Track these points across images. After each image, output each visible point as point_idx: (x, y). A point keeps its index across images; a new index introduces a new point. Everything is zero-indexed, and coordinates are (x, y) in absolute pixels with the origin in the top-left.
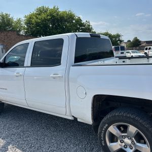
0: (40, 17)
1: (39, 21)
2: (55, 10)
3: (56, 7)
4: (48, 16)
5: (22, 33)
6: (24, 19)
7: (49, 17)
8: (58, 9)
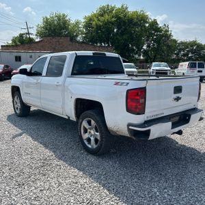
0: (102, 19)
1: (101, 24)
2: (123, 10)
3: (125, 6)
4: (113, 17)
5: (79, 38)
6: (83, 21)
7: (113, 19)
8: (127, 8)
